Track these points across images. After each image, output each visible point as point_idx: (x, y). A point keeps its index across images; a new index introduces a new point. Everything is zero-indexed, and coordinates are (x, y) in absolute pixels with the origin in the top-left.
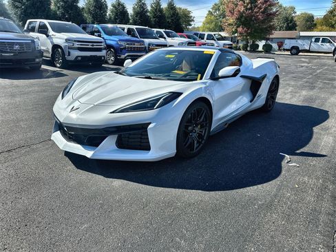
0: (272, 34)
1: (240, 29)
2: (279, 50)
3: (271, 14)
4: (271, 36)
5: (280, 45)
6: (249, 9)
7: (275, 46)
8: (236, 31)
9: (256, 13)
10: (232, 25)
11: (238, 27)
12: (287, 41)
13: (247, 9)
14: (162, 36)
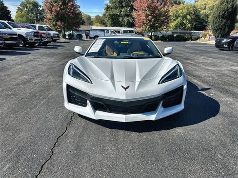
0: (80, 27)
1: (59, 23)
2: (87, 38)
3: (77, 14)
4: (80, 29)
5: (87, 35)
6: (63, 9)
7: (84, 35)
8: (56, 24)
9: (69, 12)
10: (52, 20)
11: (57, 21)
12: (91, 32)
13: (61, 9)
14: (7, 27)
